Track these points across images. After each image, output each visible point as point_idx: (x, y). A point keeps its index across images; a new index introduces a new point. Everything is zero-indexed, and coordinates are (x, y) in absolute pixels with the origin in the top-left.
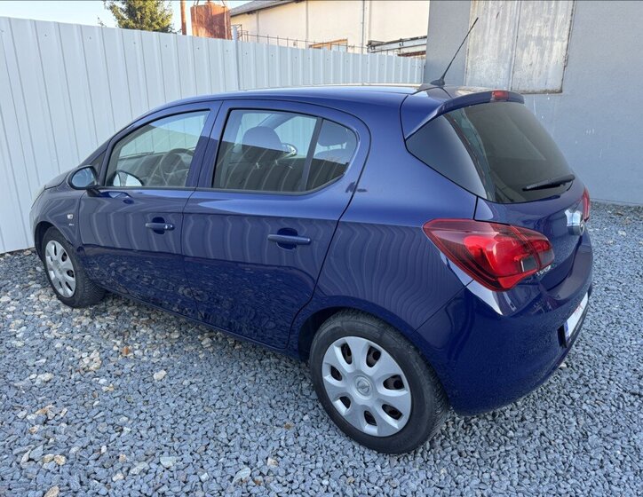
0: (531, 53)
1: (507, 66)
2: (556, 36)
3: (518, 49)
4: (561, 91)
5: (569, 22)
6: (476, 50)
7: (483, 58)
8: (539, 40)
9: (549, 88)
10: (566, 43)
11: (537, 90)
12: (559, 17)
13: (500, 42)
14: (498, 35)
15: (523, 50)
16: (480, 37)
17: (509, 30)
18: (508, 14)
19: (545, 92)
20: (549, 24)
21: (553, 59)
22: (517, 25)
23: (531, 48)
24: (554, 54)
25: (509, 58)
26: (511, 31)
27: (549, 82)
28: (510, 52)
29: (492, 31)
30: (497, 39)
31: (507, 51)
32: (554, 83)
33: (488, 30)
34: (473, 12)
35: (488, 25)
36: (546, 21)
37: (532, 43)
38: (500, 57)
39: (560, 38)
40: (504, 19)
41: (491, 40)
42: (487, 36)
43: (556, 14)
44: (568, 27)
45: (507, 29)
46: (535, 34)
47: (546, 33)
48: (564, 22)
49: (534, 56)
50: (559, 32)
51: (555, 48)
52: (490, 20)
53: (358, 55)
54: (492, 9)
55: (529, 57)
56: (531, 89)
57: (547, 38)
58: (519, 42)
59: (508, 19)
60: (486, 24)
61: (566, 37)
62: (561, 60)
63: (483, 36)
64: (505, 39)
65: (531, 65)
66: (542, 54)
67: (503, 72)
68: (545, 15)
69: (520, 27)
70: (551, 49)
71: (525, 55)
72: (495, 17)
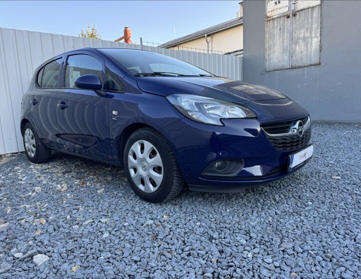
0: (300, 46)
1: (288, 54)
2: (313, 35)
3: (294, 45)
4: (320, 64)
5: (319, 28)
6: (270, 48)
7: (274, 52)
8: (304, 39)
9: (313, 63)
10: (319, 38)
11: (306, 65)
12: (314, 26)
13: (283, 42)
14: (281, 39)
15: (296, 45)
16: (271, 41)
17: (287, 36)
18: (286, 28)
19: (311, 65)
20: (309, 30)
21: (313, 48)
22: (291, 33)
23: (300, 43)
24: (314, 44)
25: (289, 50)
26: (289, 36)
27: (313, 60)
28: (289, 47)
29: (278, 38)
30: (281, 41)
31: (287, 47)
32: (315, 60)
33: (275, 38)
34: (267, 29)
35: (276, 35)
36: (307, 29)
37: (301, 41)
38: (283, 50)
39: (316, 36)
40: (284, 31)
41: (278, 42)
42: (275, 41)
43: (312, 25)
44: (319, 30)
45: (286, 36)
46: (302, 36)
47: (307, 35)
48: (317, 28)
49: (303, 47)
50: (315, 33)
51: (313, 42)
52: (277, 32)
53: (206, 54)
54: (277, 27)
55: (300, 48)
56: (303, 65)
57: (308, 38)
58: (293, 41)
59: (286, 30)
60: (274, 34)
61: (319, 35)
62: (318, 48)
63: (273, 40)
64: (285, 41)
65: (301, 52)
66: (307, 46)
67: (286, 58)
68: (306, 26)
69: (293, 34)
70: (312, 43)
71: (297, 47)
72: (279, 30)
